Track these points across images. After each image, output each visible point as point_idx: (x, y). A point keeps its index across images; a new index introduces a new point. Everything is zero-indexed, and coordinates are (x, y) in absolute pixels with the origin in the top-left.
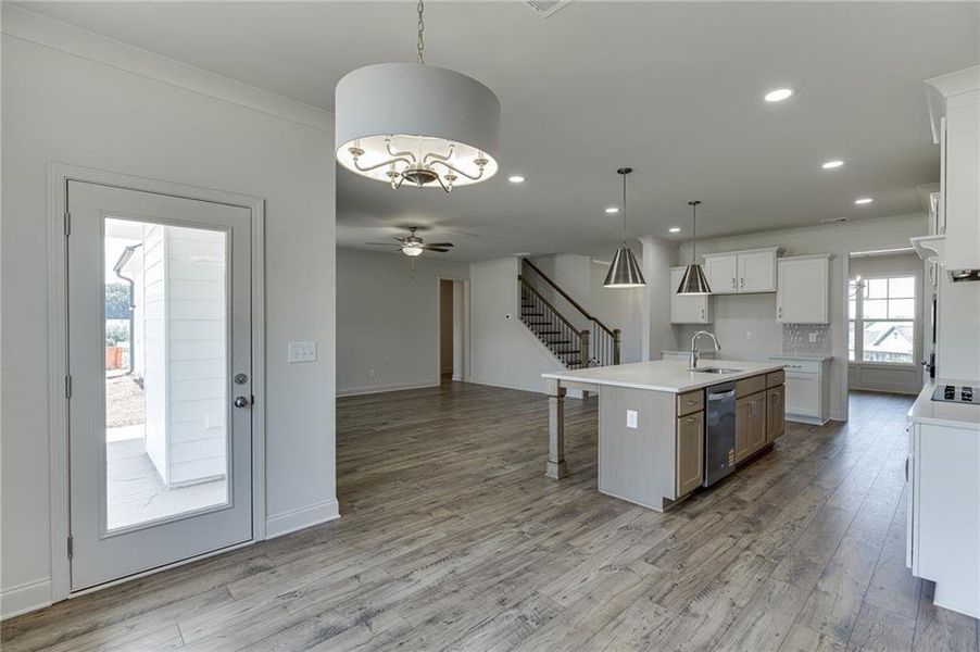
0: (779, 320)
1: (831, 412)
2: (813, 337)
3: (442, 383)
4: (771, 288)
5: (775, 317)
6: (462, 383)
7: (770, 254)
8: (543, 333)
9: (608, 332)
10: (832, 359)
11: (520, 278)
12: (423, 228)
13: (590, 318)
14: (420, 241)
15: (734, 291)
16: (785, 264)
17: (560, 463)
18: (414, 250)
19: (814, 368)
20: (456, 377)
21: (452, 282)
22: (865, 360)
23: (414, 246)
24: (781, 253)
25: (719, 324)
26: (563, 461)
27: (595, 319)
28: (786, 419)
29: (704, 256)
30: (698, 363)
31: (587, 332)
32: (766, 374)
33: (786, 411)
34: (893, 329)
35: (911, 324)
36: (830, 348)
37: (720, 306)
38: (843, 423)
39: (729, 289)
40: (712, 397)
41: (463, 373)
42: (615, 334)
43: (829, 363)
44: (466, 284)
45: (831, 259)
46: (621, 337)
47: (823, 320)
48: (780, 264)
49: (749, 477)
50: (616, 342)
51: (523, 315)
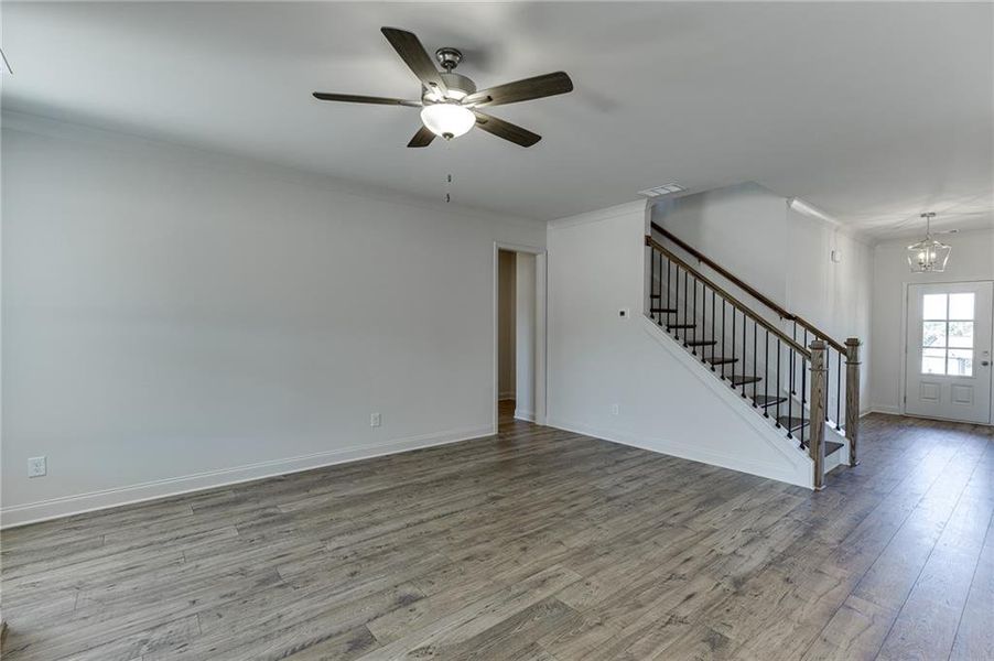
3: (499, 431)
6: (532, 425)
11: (648, 241)
13: (789, 317)
20: (521, 414)
21: (515, 255)
27: (796, 319)
41: (534, 408)
42: (849, 349)
44: (540, 259)
50: (853, 363)
51: (652, 310)
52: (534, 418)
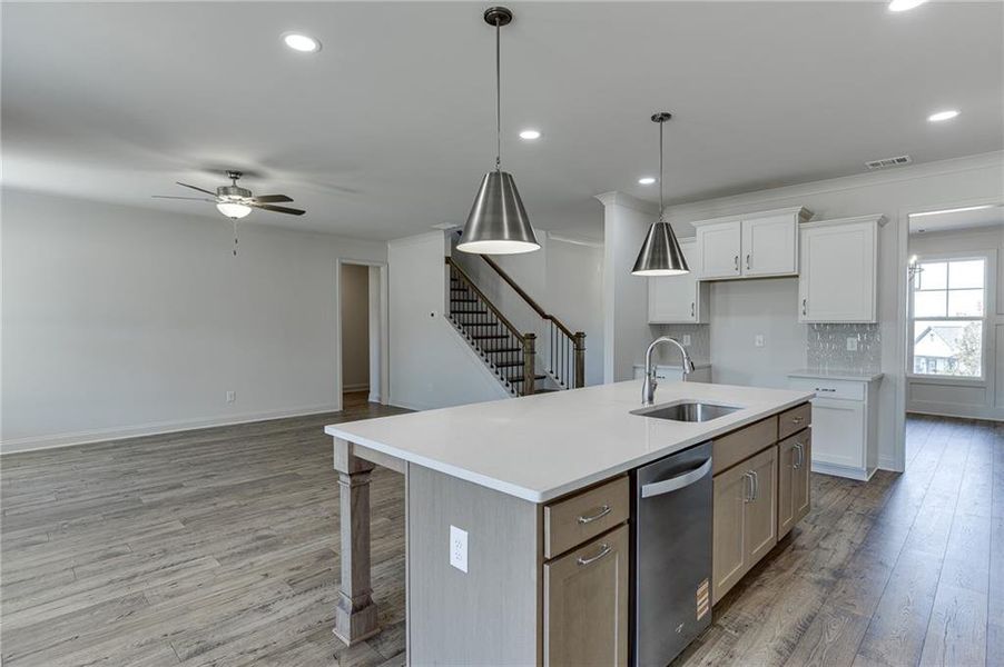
0: (801, 318)
1: (880, 458)
2: (852, 344)
3: (344, 408)
4: (791, 271)
5: (797, 314)
6: (379, 405)
7: (789, 218)
8: (477, 338)
9: (569, 335)
10: (881, 379)
11: (447, 261)
12: (252, 174)
13: (545, 317)
14: (246, 193)
15: (736, 275)
16: (812, 231)
17: (356, 610)
18: (236, 209)
19: (854, 393)
20: (373, 395)
21: (365, 269)
22: (915, 372)
23: (235, 202)
24: (805, 216)
25: (718, 324)
26: (369, 602)
27: (551, 318)
28: (813, 469)
29: (694, 224)
30: (656, 394)
31: (532, 337)
32: (778, 414)
33: (813, 458)
34: (929, 329)
35: (981, 322)
36: (878, 360)
37: (718, 297)
38: (896, 477)
39: (728, 271)
40: (649, 490)
41: (380, 392)
42: (578, 338)
43: (878, 383)
44: (384, 270)
45: (881, 224)
46: (587, 342)
47: (868, 316)
48: (803, 232)
49: (741, 629)
50: (579, 349)
51: (452, 312)
52: (380, 399)
